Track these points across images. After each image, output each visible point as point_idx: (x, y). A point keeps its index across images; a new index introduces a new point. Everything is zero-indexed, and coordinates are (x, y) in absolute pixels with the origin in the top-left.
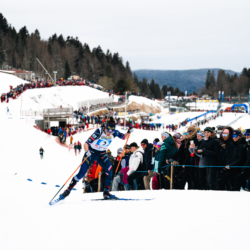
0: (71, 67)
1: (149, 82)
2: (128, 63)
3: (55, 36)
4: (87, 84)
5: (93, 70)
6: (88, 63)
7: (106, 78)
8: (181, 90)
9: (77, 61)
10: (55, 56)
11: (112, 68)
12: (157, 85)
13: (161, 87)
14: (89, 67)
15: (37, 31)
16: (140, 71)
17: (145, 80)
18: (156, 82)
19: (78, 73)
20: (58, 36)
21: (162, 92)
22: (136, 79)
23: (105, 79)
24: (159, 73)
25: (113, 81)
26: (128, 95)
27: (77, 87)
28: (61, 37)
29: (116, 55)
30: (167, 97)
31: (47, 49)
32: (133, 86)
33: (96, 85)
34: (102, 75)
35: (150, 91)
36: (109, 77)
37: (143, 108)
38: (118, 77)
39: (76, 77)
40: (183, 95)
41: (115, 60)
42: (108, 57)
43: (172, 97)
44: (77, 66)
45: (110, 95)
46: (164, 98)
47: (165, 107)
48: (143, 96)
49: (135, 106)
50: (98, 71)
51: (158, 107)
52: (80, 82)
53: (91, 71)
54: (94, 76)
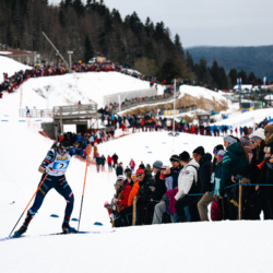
0: (94, 45)
1: (210, 65)
2: (177, 37)
4: (118, 70)
5: (126, 48)
6: (118, 38)
7: (145, 59)
8: (257, 75)
9: (103, 35)
10: (70, 28)
11: (155, 45)
12: (222, 70)
13: (227, 72)
14: (120, 44)
17: (203, 62)
18: (220, 64)
19: (104, 53)
21: (229, 80)
22: (190, 60)
23: (144, 61)
24: (225, 51)
25: (156, 64)
26: (179, 85)
27: (102, 73)
29: (160, 26)
30: (236, 87)
32: (185, 71)
33: (130, 71)
34: (139, 56)
35: (210, 78)
36: (150, 58)
37: (201, 102)
38: (163, 58)
39: (101, 59)
40: (260, 83)
41: (159, 32)
42: (149, 28)
43: (243, 87)
44: (102, 42)
45: (151, 85)
46: (232, 88)
47: (233, 102)
48: (201, 85)
49: (189, 101)
50: (134, 50)
51: (223, 102)
52: (108, 66)
53: (123, 50)
54: (128, 56)
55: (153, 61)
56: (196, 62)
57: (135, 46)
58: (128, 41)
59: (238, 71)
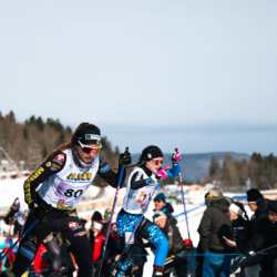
3: (32, 118)
10: (32, 141)
15: (12, 113)
20: (36, 117)
28: (40, 119)
31: (22, 133)
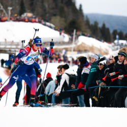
0: (26, 5)
1: (100, 25)
2: (81, 6)
4: (40, 22)
5: (47, 9)
6: (42, 2)
11: (66, 9)
12: (108, 29)
13: (111, 31)
14: (43, 6)
16: (92, 15)
17: (96, 23)
18: (107, 26)
19: (32, 11)
21: (112, 36)
22: (88, 22)
23: (57, 19)
25: (66, 21)
30: (116, 41)
32: (84, 27)
33: (48, 24)
34: (55, 15)
35: (100, 34)
36: (61, 16)
37: (92, 49)
38: (71, 18)
39: (30, 15)
43: (121, 42)
44: (32, 4)
45: (60, 34)
46: (113, 42)
47: (113, 50)
48: (93, 37)
49: (84, 47)
50: (52, 11)
51: (106, 50)
52: (33, 20)
53: (45, 10)
54: (48, 15)
55: (63, 19)
56: (92, 23)
57: (53, 9)
58: (49, 5)
59: (119, 31)
